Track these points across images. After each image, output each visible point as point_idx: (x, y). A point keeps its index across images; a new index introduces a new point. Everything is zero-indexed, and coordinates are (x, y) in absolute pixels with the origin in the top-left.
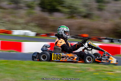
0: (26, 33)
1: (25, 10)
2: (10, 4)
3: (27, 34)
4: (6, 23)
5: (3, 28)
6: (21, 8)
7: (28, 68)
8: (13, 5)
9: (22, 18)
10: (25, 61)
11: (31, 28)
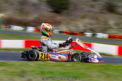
5: (121, 34)
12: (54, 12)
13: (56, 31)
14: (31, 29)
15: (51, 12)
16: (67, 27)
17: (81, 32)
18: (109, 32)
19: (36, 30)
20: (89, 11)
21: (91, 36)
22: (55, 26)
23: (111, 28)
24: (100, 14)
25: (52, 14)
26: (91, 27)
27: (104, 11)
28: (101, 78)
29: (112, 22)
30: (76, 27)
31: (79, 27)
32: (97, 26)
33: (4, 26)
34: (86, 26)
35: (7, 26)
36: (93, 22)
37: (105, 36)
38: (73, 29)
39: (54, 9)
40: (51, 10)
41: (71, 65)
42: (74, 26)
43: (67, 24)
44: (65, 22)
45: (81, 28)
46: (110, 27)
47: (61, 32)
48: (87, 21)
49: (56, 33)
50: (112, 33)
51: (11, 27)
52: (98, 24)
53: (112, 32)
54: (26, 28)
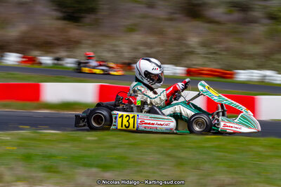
0: (265, 76)
1: (264, 25)
2: (230, 13)
3: (267, 78)
4: (221, 55)
5: (214, 66)
6: (254, 21)
7: (267, 154)
8: (237, 15)
9: (256, 42)
10: (262, 139)
11: (276, 65)
12: (64, 19)
13: (70, 63)
14: (12, 58)
15: (58, 19)
17: (124, 64)
18: (188, 62)
19: (24, 59)
20: (144, 17)
22: (67, 51)
23: (192, 53)
24: (168, 23)
25: (60, 24)
26: (148, 51)
27: (176, 16)
28: (162, 167)
29: (193, 40)
30: (115, 51)
31: (122, 52)
32: (161, 49)
34: (136, 50)
36: (151, 39)
37: (180, 70)
38: (108, 56)
39: (65, 12)
40: (59, 14)
41: (96, 138)
42: (110, 51)
43: (93, 46)
44: (90, 42)
45: (126, 55)
46: (190, 50)
48: (137, 37)
49: (69, 65)
50: (195, 65)
52: (163, 44)
53: (194, 62)
54: (2, 56)
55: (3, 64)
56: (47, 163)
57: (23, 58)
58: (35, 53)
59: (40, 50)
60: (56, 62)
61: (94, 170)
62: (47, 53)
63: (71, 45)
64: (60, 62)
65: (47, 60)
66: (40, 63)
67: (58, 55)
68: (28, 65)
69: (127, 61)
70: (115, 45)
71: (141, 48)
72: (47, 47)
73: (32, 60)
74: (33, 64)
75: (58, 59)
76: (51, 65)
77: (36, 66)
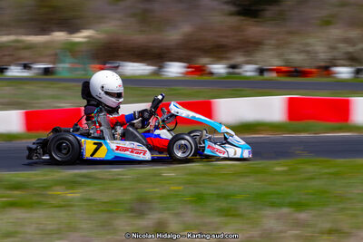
12: (239, 13)
13: (249, 70)
14: (175, 69)
15: (231, 14)
16: (280, 56)
17: (320, 68)
19: (190, 70)
21: (352, 75)
22: (244, 55)
25: (235, 20)
26: (351, 49)
30: (307, 52)
31: (316, 53)
33: (98, 66)
35: (108, 65)
36: (354, 33)
38: (298, 59)
39: (239, 5)
40: (233, 9)
41: (286, 168)
43: (278, 46)
44: (273, 42)
45: (322, 56)
47: (261, 71)
48: (336, 32)
49: (249, 74)
51: (117, 67)
54: (161, 67)
55: (163, 78)
56: (224, 204)
57: (188, 67)
58: (203, 61)
59: (210, 57)
60: (231, 70)
61: (285, 210)
62: (219, 59)
63: (250, 47)
64: (237, 71)
65: (219, 68)
66: (211, 74)
67: (232, 62)
68: (196, 77)
69: (322, 64)
70: (307, 45)
71: (341, 45)
72: (218, 51)
73: (200, 70)
74: (202, 75)
75: (233, 67)
76: (225, 75)
77: (206, 78)
